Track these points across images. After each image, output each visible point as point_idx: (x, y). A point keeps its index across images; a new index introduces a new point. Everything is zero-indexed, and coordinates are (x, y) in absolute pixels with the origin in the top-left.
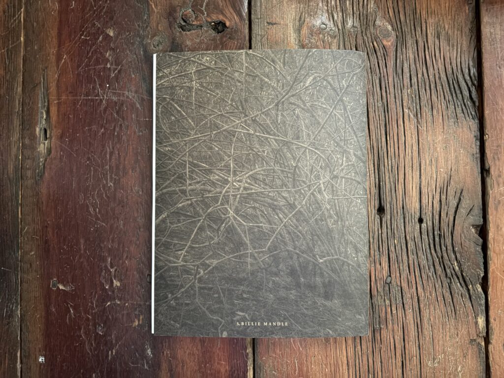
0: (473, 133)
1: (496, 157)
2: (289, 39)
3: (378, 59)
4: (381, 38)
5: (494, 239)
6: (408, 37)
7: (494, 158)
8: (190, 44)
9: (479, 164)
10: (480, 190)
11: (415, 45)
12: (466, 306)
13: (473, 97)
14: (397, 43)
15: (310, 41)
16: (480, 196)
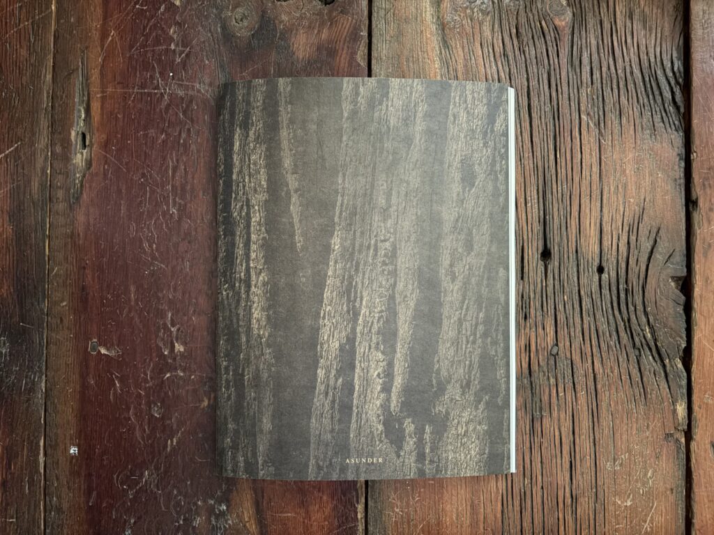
0: (676, 149)
1: (706, 183)
2: (424, 15)
3: (546, 46)
4: (552, 15)
5: (701, 296)
6: (590, 15)
7: (704, 185)
8: (287, 19)
9: (683, 193)
10: (684, 228)
11: (599, 26)
12: (661, 387)
13: (677, 100)
14: (574, 24)
15: (452, 18)
16: (684, 238)
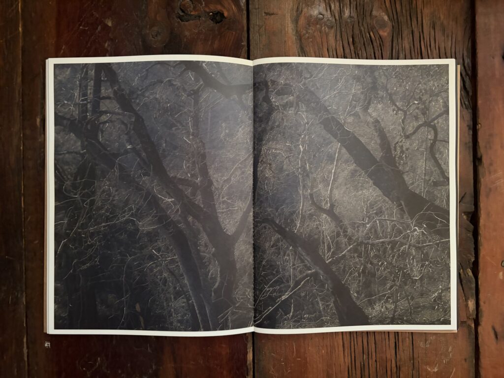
0: (466, 122)
1: (488, 146)
2: (286, 30)
3: (374, 50)
4: (377, 28)
5: (485, 226)
6: (404, 27)
8: (189, 34)
9: (472, 153)
10: (472, 178)
11: (411, 35)
13: (467, 87)
14: (393, 34)
15: (307, 32)
16: (472, 185)
